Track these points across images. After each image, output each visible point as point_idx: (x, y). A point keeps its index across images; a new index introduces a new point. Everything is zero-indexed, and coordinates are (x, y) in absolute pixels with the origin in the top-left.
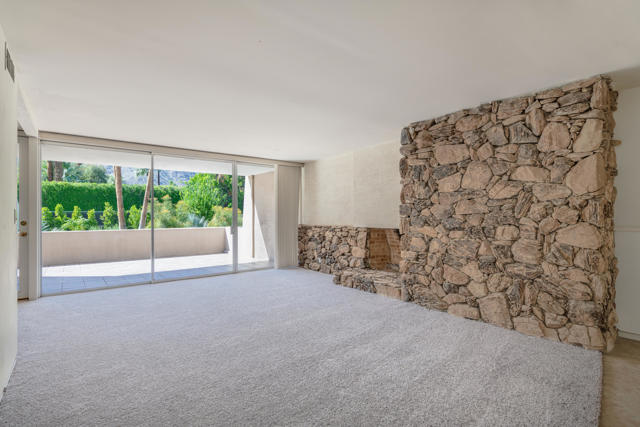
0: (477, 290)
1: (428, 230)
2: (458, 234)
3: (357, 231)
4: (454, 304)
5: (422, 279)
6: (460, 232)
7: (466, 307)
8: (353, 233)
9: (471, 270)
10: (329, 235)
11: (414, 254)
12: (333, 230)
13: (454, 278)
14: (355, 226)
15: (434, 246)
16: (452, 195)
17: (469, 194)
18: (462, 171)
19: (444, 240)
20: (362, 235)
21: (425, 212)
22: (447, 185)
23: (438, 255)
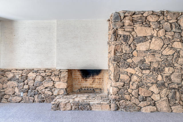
0: (156, 97)
1: (130, 70)
2: (148, 72)
3: (60, 72)
4: (145, 106)
5: (127, 97)
6: (149, 71)
7: (151, 107)
8: (57, 73)
9: (154, 89)
10: (31, 75)
11: (122, 84)
12: (37, 72)
13: (146, 94)
14: (58, 68)
15: (135, 78)
16: (144, 52)
17: (153, 52)
18: (150, 40)
19: (140, 75)
20: (65, 74)
21: (129, 61)
22: (142, 47)
23: (137, 83)
